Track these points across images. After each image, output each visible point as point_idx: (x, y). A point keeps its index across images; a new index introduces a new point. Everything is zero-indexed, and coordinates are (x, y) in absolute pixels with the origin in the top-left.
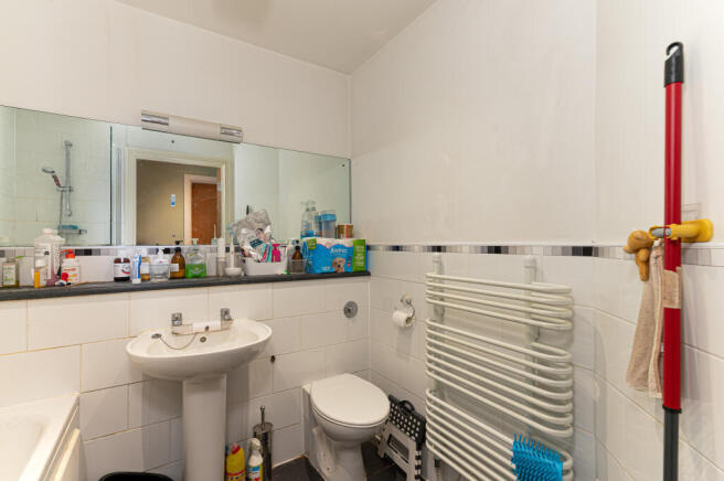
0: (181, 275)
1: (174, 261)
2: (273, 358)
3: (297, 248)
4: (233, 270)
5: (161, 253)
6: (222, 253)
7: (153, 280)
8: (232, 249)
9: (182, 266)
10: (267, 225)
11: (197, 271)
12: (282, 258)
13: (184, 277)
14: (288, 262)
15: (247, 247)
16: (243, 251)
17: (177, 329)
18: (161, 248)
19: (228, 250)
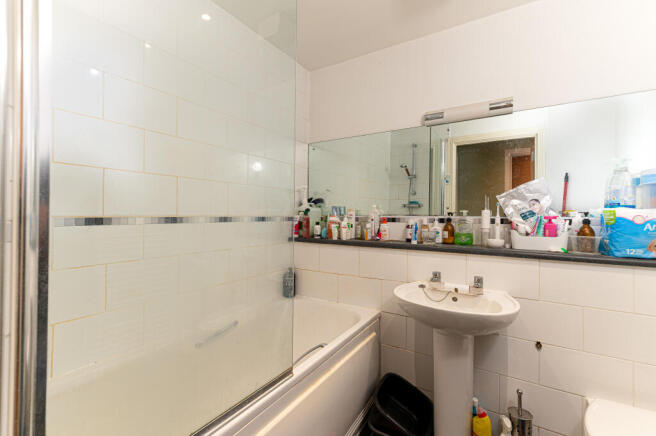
0: (451, 241)
1: (445, 229)
2: (539, 345)
3: (586, 222)
4: (497, 242)
5: (436, 222)
6: (486, 224)
7: (425, 243)
8: (498, 219)
9: (452, 233)
10: (545, 195)
11: (464, 239)
12: (559, 232)
13: (453, 243)
14: (569, 239)
15: (516, 219)
16: (511, 223)
17: (435, 284)
18: (437, 218)
19: (493, 221)
